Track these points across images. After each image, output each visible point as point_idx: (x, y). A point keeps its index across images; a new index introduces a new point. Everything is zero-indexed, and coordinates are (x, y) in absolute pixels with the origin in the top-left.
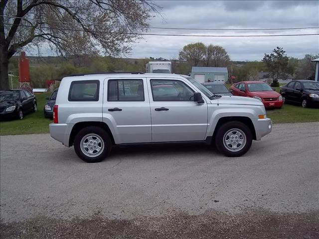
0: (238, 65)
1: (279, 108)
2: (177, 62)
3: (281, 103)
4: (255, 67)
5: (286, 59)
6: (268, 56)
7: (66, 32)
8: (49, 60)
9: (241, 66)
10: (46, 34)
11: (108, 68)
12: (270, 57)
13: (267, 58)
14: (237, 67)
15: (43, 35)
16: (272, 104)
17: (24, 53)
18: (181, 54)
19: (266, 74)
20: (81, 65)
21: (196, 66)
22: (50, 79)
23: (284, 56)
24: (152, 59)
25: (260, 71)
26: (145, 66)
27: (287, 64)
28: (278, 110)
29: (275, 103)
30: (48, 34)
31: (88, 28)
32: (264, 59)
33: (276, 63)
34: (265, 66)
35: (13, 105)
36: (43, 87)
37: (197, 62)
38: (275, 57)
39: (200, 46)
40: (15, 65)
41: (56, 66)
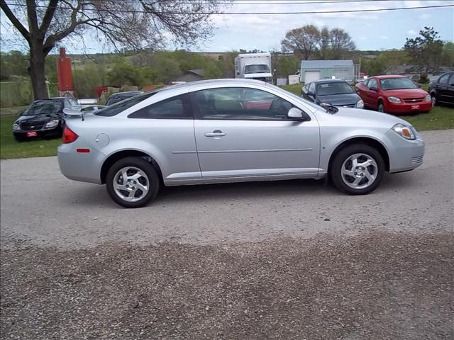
0: (369, 56)
1: (427, 112)
2: (279, 55)
3: (429, 105)
4: (394, 59)
5: (440, 43)
6: (412, 41)
7: (118, 15)
8: (98, 58)
9: (373, 57)
10: (92, 20)
11: (181, 66)
12: (416, 42)
13: (411, 44)
14: (368, 58)
15: (88, 20)
16: (416, 107)
17: (62, 50)
18: (284, 42)
19: (409, 67)
20: (143, 65)
21: (306, 60)
22: (101, 85)
23: (435, 39)
24: (243, 52)
25: (401, 64)
26: (233, 62)
27: (441, 51)
28: (425, 116)
29: (420, 105)
30: (95, 19)
31: (150, 7)
32: (406, 46)
33: (423, 51)
34: (407, 56)
35: (55, 118)
36: (92, 97)
37: (307, 54)
38: (423, 42)
39: (311, 30)
40: (52, 67)
41: (108, 67)
